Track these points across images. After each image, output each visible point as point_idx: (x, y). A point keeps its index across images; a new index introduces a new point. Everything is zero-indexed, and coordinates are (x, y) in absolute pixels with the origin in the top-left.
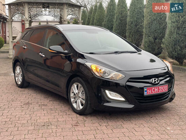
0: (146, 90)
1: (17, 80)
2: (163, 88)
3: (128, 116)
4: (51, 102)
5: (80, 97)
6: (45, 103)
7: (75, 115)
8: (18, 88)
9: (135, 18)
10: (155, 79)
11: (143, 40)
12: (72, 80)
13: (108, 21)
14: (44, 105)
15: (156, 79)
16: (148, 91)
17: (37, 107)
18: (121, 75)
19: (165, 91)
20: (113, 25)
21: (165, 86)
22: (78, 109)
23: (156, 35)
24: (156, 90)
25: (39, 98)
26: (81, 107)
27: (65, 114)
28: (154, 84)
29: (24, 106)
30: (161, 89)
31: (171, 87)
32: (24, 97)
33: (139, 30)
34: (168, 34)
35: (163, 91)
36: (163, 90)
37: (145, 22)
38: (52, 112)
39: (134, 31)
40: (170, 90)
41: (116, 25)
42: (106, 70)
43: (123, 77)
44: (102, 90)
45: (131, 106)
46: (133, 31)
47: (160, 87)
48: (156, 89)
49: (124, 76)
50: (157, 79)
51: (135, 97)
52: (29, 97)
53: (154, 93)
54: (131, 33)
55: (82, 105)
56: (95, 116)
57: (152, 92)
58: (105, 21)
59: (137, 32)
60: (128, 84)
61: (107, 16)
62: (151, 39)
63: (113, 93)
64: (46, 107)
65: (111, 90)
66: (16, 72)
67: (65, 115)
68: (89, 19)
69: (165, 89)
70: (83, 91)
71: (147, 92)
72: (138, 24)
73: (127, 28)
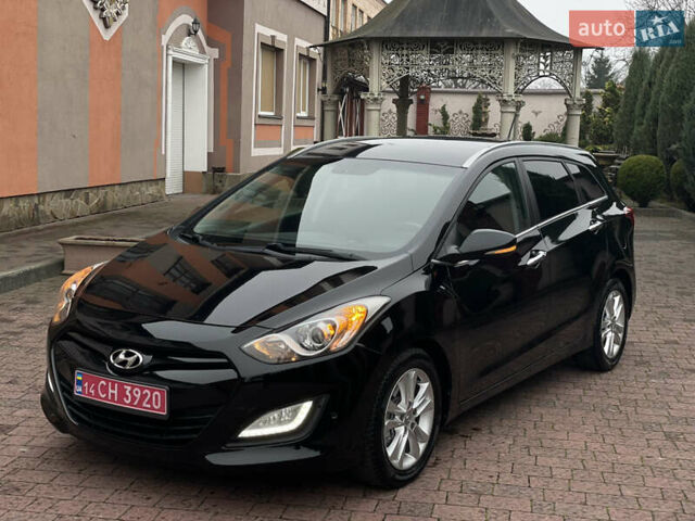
19: (152, 408)
21: (151, 391)
30: (134, 398)
35: (140, 405)
47: (129, 388)
48: (113, 395)
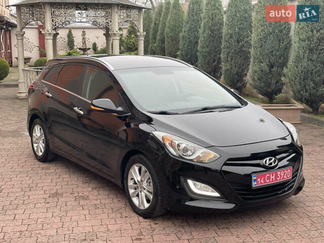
0: (255, 178)
1: (35, 148)
2: (284, 174)
3: (225, 219)
4: (95, 192)
5: (144, 189)
6: (84, 195)
7: (136, 218)
8: (38, 163)
9: (236, 29)
10: (270, 160)
11: (250, 66)
12: (131, 159)
13: (189, 30)
14: (83, 198)
15: (272, 159)
16: (259, 180)
17: (71, 203)
18: (212, 154)
19: (288, 178)
20: (198, 38)
21: (287, 170)
22: (141, 208)
23: (273, 59)
24: (271, 177)
25: (74, 182)
26: (147, 205)
27: (119, 215)
28: (268, 168)
29: (50, 200)
30: (281, 176)
31: (297, 171)
32: (50, 180)
33: (244, 49)
34: (294, 60)
35: (283, 178)
36: (285, 177)
37: (254, 37)
38: (97, 211)
39: (235, 51)
40: (296, 176)
41: (203, 39)
42: (188, 145)
43: (217, 158)
44: (182, 179)
45: (231, 206)
46: (233, 51)
47: (279, 173)
48: (273, 176)
49: (219, 156)
50: (274, 159)
51: (237, 190)
52: (59, 180)
53: (268, 182)
54: (230, 55)
55: (148, 201)
56: (169, 220)
57: (265, 181)
58: (185, 32)
59: (240, 53)
60: (226, 168)
61: (188, 22)
62: (264, 66)
63: (200, 184)
64: (87, 202)
65: (197, 179)
66: (34, 135)
67: (119, 218)
68: (155, 24)
69: (287, 176)
70: (150, 178)
71: (258, 182)
72: (241, 38)
73: (222, 46)
